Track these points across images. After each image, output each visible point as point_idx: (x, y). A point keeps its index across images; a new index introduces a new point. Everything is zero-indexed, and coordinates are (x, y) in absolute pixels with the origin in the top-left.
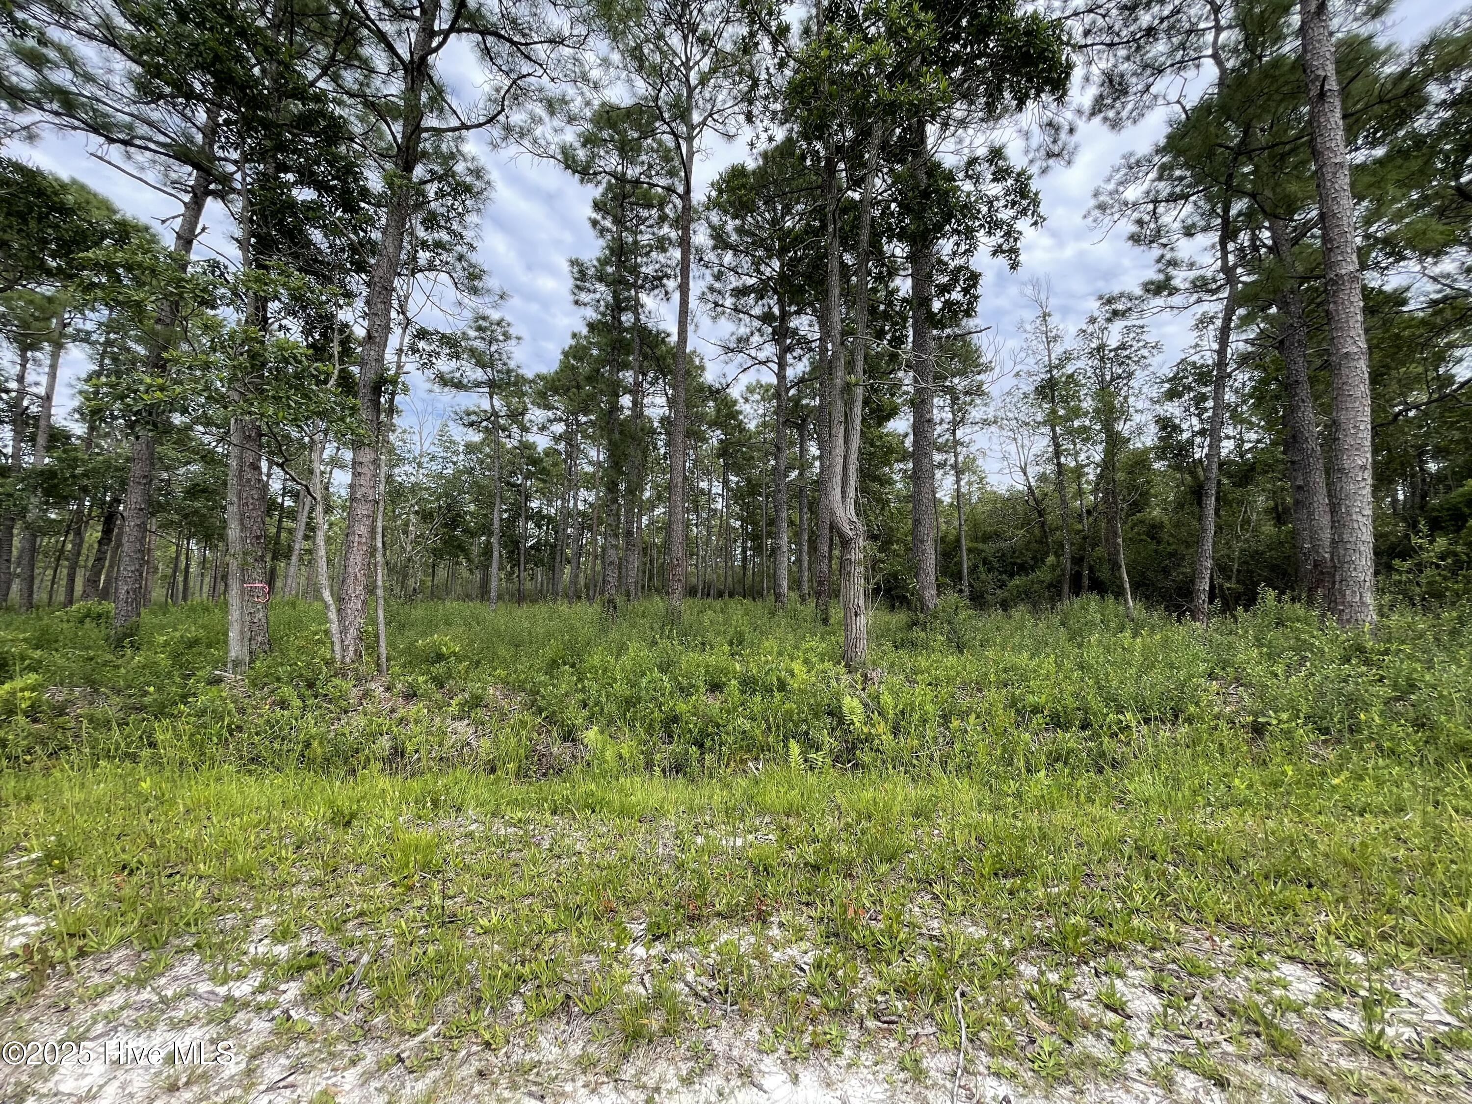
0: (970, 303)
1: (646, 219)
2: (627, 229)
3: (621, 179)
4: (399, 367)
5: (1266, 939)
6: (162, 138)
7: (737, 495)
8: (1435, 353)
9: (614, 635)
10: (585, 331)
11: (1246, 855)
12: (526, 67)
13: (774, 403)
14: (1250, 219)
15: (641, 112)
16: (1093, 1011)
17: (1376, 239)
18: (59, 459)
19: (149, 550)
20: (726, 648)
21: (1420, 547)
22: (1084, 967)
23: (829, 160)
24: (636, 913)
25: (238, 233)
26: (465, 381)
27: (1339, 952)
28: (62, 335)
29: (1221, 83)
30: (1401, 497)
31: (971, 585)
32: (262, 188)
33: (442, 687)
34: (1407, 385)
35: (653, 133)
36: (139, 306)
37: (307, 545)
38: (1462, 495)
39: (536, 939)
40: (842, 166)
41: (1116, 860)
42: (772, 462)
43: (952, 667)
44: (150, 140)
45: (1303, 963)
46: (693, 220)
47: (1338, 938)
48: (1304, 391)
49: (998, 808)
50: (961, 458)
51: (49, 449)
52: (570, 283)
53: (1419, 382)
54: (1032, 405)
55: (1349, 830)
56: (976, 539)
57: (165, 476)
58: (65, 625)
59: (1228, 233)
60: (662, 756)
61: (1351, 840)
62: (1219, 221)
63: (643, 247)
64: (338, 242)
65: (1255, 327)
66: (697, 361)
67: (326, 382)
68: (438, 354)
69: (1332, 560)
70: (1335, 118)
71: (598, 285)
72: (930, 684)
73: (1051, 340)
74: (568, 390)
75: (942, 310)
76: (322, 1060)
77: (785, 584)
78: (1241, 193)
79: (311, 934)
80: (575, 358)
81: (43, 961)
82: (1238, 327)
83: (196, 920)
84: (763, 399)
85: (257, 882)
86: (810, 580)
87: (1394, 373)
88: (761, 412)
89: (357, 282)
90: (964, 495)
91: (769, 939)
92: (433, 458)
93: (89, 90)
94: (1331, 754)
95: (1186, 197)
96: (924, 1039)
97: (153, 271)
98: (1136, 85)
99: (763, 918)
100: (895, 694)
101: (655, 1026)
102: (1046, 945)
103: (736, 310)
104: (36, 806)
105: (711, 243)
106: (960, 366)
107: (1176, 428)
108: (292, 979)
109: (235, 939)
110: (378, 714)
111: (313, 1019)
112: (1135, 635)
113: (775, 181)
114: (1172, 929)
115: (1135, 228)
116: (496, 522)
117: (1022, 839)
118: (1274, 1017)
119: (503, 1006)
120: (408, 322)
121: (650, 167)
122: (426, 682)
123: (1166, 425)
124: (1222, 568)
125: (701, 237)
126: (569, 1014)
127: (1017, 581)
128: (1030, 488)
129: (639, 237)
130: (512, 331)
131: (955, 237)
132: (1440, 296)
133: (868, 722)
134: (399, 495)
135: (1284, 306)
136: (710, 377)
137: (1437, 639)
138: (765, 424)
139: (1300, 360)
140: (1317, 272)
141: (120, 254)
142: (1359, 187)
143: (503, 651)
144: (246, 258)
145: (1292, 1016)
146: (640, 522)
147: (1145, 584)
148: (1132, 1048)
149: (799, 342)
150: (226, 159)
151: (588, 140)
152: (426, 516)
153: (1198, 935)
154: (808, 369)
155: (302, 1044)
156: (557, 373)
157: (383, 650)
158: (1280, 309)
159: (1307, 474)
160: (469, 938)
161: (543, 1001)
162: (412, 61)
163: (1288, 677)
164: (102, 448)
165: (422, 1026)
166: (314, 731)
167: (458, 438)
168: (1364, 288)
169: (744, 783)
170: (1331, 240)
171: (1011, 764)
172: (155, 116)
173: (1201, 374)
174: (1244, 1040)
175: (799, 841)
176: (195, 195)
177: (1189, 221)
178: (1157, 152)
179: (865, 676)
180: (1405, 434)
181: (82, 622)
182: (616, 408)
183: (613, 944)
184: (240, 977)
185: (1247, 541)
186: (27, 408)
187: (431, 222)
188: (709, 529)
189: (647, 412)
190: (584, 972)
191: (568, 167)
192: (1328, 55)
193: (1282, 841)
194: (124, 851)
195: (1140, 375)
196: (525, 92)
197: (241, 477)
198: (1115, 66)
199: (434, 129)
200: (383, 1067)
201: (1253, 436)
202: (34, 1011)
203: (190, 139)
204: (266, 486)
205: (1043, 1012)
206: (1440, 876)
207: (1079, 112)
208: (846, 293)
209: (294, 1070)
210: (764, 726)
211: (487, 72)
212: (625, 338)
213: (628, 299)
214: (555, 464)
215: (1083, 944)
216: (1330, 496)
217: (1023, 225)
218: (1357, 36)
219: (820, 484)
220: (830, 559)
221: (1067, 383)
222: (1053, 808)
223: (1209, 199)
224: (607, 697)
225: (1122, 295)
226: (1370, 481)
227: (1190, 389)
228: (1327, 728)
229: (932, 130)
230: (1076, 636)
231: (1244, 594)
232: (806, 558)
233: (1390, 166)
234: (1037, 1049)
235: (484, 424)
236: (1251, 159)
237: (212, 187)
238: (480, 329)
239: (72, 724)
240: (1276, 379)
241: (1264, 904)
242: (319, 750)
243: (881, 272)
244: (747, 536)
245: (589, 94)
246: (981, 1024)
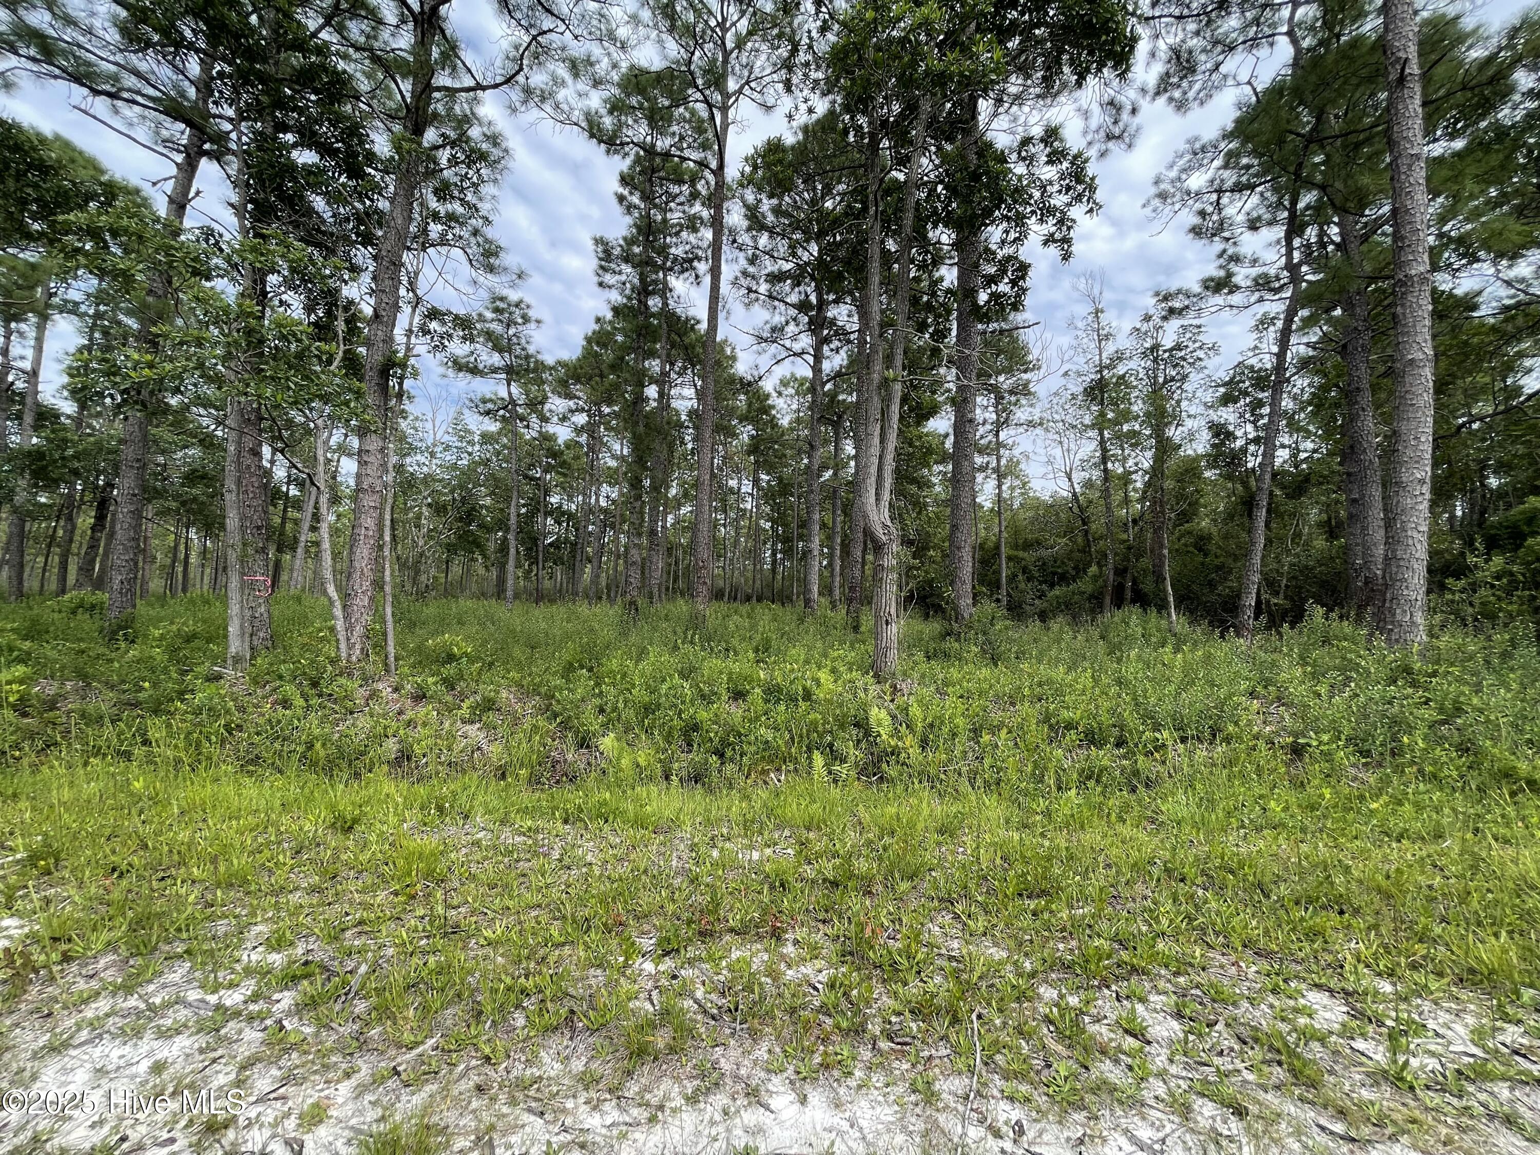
0: (1018, 296)
1: (677, 195)
2: (655, 206)
3: (650, 150)
4: (408, 349)
5: (1293, 965)
6: (151, 92)
7: (768, 495)
8: (1503, 363)
9: (633, 638)
10: (609, 315)
11: (1278, 880)
12: (547, 23)
13: (809, 397)
14: (1319, 214)
15: (672, 77)
16: (1112, 1035)
17: (1450, 239)
18: (47, 439)
19: (146, 538)
20: (751, 655)
21: (1476, 566)
22: (1106, 991)
23: (872, 135)
24: (646, 927)
25: (234, 198)
26: (481, 366)
27: (1368, 980)
28: (48, 306)
29: (1296, 63)
30: (1459, 513)
31: (1009, 595)
32: (259, 148)
33: (453, 689)
34: (1472, 396)
35: (685, 101)
36: (126, 277)
37: (312, 536)
38: (1522, 513)
39: (541, 952)
40: (885, 143)
41: (1144, 882)
42: (806, 461)
43: (986, 679)
44: (139, 93)
45: (1331, 991)
46: (728, 199)
47: (1367, 966)
48: (1366, 398)
49: (1026, 826)
50: (1003, 462)
51: (37, 427)
52: (594, 263)
53: (1485, 393)
54: (1080, 407)
55: (1385, 856)
56: (1016, 547)
57: (161, 459)
58: (56, 615)
59: (1295, 228)
60: (682, 763)
61: (1387, 867)
62: (1286, 214)
63: (673, 226)
64: (342, 210)
65: (1317, 330)
66: (728, 351)
67: (330, 362)
68: (450, 336)
69: (1384, 577)
70: (1415, 105)
71: (623, 266)
72: (961, 697)
73: (1104, 338)
74: (590, 379)
75: (988, 302)
76: (315, 1072)
77: (815, 589)
78: (1310, 184)
79: (307, 942)
80: (598, 344)
81: (24, 965)
82: (1300, 329)
83: (188, 925)
84: (797, 393)
85: (253, 887)
86: (842, 586)
87: (1459, 382)
88: (795, 407)
89: (362, 255)
90: (1005, 500)
91: (783, 957)
92: (447, 448)
93: (69, 34)
94: (1372, 778)
95: (1252, 187)
96: (937, 1061)
97: (140, 237)
98: (1205, 62)
99: (777, 935)
100: (925, 706)
101: (661, 1044)
102: (1068, 967)
103: (770, 297)
104: (23, 804)
105: (745, 223)
106: (1006, 363)
107: (1230, 436)
108: (287, 988)
109: (228, 946)
110: (385, 716)
111: (308, 1030)
112: (1177, 650)
113: (815, 158)
114: (1197, 954)
115: (1197, 220)
116: (513, 520)
117: (1049, 859)
118: (1297, 1046)
119: (505, 1020)
120: (418, 301)
121: (682, 138)
122: (435, 684)
123: (1220, 431)
124: (1270, 583)
125: (735, 216)
126: (573, 1029)
127: (1057, 591)
128: (1075, 494)
129: (669, 215)
130: (531, 313)
131: (1005, 224)
132: (1512, 301)
133: (896, 733)
134: (411, 486)
135: (1349, 308)
136: (742, 368)
137: (1487, 662)
138: (798, 420)
139: (1363, 366)
140: (1386, 272)
141: (103, 218)
142: (1435, 182)
143: (518, 652)
144: (242, 228)
145: (1315, 1046)
146: (665, 520)
147: (1189, 598)
148: (1150, 1074)
149: (837, 334)
150: (221, 117)
151: (615, 107)
152: (439, 509)
153: (1224, 960)
154: (845, 363)
155: (295, 1055)
156: (579, 360)
157: (391, 650)
158: (1344, 310)
159: (1362, 487)
160: (472, 949)
161: (547, 1016)
162: (422, 12)
163: (1331, 697)
164: (93, 429)
165: (419, 1039)
166: (317, 732)
167: (473, 427)
168: (1434, 290)
169: (764, 795)
170: (1403, 238)
171: (1042, 781)
172: (143, 66)
173: (1259, 378)
174: (1265, 1069)
175: (818, 856)
176: (188, 155)
177: (1255, 214)
178: (1224, 137)
179: (894, 687)
180: (1467, 446)
181: (74, 612)
182: (640, 399)
183: (621, 959)
184: (232, 985)
185: (1297, 555)
186: (12, 383)
187: (443, 192)
188: (737, 529)
189: (675, 404)
190: (590, 986)
191: (592, 136)
192: (1411, 35)
193: (1316, 866)
194: (114, 852)
195: (1195, 378)
196: (546, 50)
197: (239, 463)
198: (1183, 41)
199: (446, 89)
200: (377, 1080)
201: (1309, 445)
202: (15, 1017)
203: (182, 94)
204: (268, 473)
205: (1061, 1036)
206: (1475, 904)
207: (1143, 91)
208: (887, 281)
209: (286, 1081)
210: (787, 737)
211: (504, 26)
212: (651, 324)
213: (655, 282)
214: (577, 458)
215: (1105, 968)
216: (1385, 510)
217: (1077, 212)
218: (1444, 15)
219: (855, 485)
220: (864, 563)
221: (1117, 384)
222: (1082, 827)
223: (1275, 190)
224: (626, 702)
225: (1179, 292)
226: (1428, 496)
227: (1246, 394)
228: (1369, 751)
229: (984, 106)
230: (1114, 650)
231: (1292, 610)
232: (838, 562)
233: (1469, 160)
234: (1053, 1074)
235: (501, 412)
236: (1323, 147)
237: (207, 146)
238: (497, 310)
239: (64, 720)
240: (1337, 386)
241: (1294, 929)
242: (322, 753)
243: (925, 260)
244: (777, 538)
245: (617, 55)
246: (997, 1046)
